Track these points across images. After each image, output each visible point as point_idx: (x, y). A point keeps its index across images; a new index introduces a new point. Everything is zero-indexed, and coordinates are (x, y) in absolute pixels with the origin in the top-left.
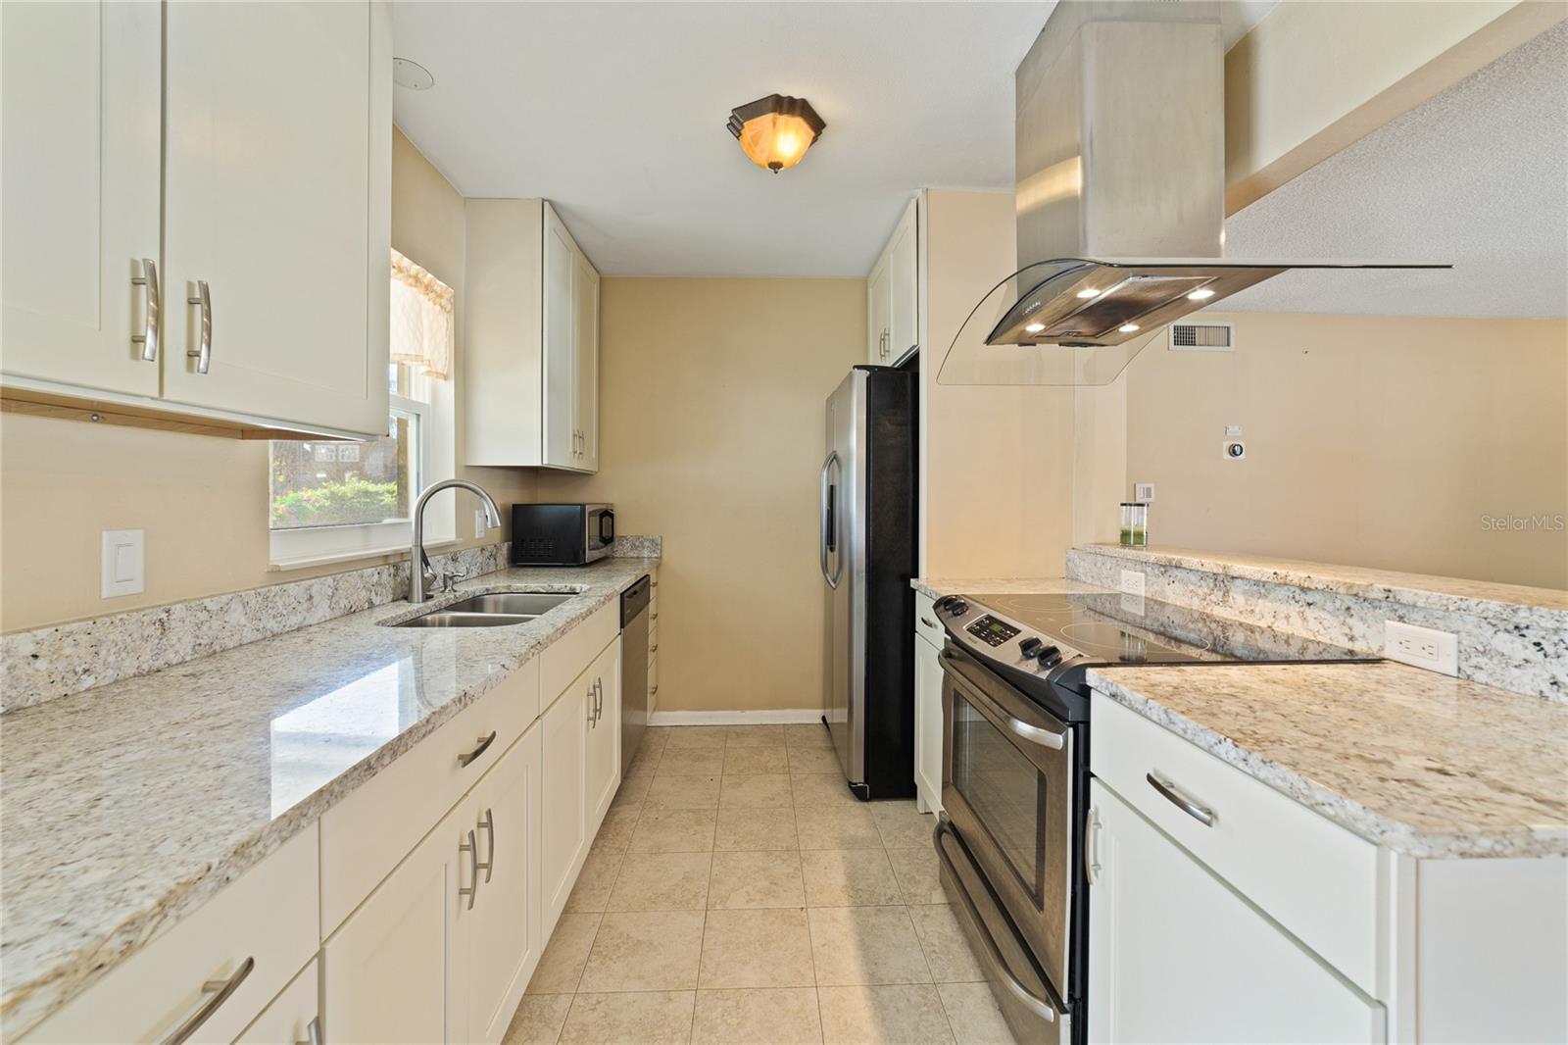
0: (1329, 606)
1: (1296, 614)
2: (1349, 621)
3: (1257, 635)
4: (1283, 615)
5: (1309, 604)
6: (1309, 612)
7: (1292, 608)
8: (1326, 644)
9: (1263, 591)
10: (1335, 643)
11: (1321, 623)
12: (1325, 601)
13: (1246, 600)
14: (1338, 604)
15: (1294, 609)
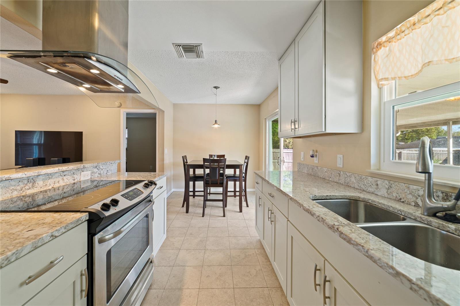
0: (70, 174)
1: (61, 180)
2: (74, 176)
3: (48, 192)
4: (57, 182)
5: (65, 175)
6: (65, 178)
7: (60, 178)
8: (69, 184)
9: (50, 177)
10: (71, 183)
11: (68, 179)
12: (69, 173)
13: (43, 182)
14: (72, 172)
15: (60, 179)
